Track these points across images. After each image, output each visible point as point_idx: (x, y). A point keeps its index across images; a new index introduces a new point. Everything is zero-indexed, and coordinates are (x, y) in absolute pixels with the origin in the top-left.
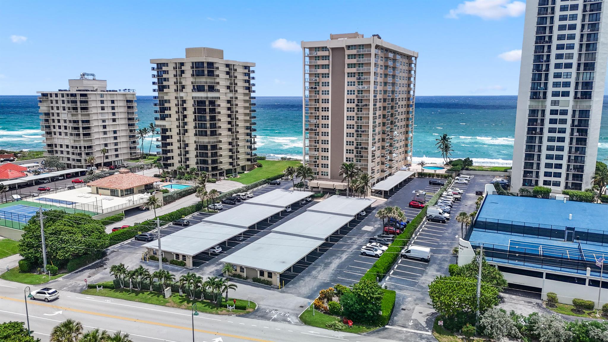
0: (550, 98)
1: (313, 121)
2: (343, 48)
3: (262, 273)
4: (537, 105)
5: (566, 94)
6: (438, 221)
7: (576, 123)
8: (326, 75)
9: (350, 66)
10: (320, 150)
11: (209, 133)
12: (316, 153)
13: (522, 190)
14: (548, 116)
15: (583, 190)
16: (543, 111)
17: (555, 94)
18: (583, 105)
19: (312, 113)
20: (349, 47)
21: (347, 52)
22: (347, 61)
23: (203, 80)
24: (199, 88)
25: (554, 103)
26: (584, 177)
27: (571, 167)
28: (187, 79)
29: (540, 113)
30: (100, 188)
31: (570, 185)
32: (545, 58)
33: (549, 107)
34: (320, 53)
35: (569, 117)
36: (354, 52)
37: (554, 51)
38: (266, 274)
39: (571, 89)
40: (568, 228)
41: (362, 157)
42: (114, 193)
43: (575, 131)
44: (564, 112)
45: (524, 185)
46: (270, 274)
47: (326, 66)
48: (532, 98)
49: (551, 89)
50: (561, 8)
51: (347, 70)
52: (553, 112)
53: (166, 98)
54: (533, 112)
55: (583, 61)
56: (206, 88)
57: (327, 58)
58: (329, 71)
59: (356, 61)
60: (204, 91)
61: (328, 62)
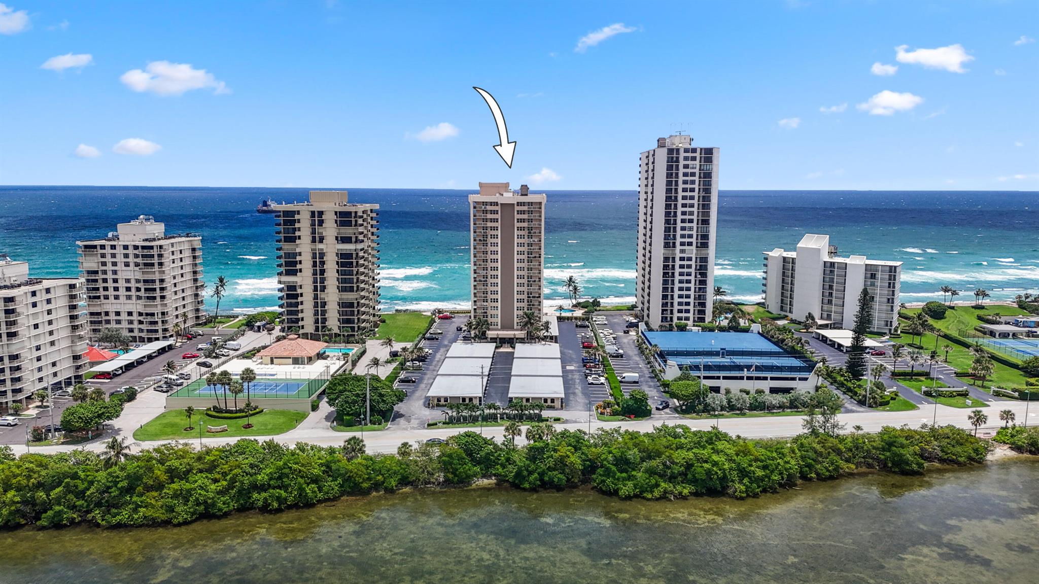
0: (678, 247)
1: (483, 273)
2: (514, 204)
3: (546, 400)
4: (669, 252)
5: (690, 244)
6: (617, 357)
7: (698, 267)
8: (496, 229)
9: (519, 221)
10: (489, 301)
11: (355, 289)
12: (485, 304)
13: (661, 326)
14: (678, 263)
15: (706, 322)
16: (674, 259)
17: (682, 244)
18: (703, 252)
19: (480, 265)
20: (519, 204)
21: (517, 208)
22: (517, 216)
23: (348, 231)
24: (346, 240)
25: (682, 251)
26: (706, 312)
27: (697, 304)
28: (327, 229)
29: (671, 259)
31: (696, 319)
32: (672, 214)
33: (678, 255)
34: (489, 208)
35: (693, 263)
36: (525, 208)
37: (680, 209)
38: (549, 401)
39: (694, 240)
40: (722, 349)
41: (533, 305)
43: (698, 274)
44: (690, 259)
45: (662, 321)
46: (553, 400)
47: (496, 220)
48: (665, 247)
49: (679, 240)
51: (517, 225)
52: (682, 259)
53: (298, 250)
54: (666, 259)
55: (700, 218)
56: (354, 240)
57: (496, 212)
58: (498, 224)
59: (525, 216)
60: (351, 242)
61: (498, 216)
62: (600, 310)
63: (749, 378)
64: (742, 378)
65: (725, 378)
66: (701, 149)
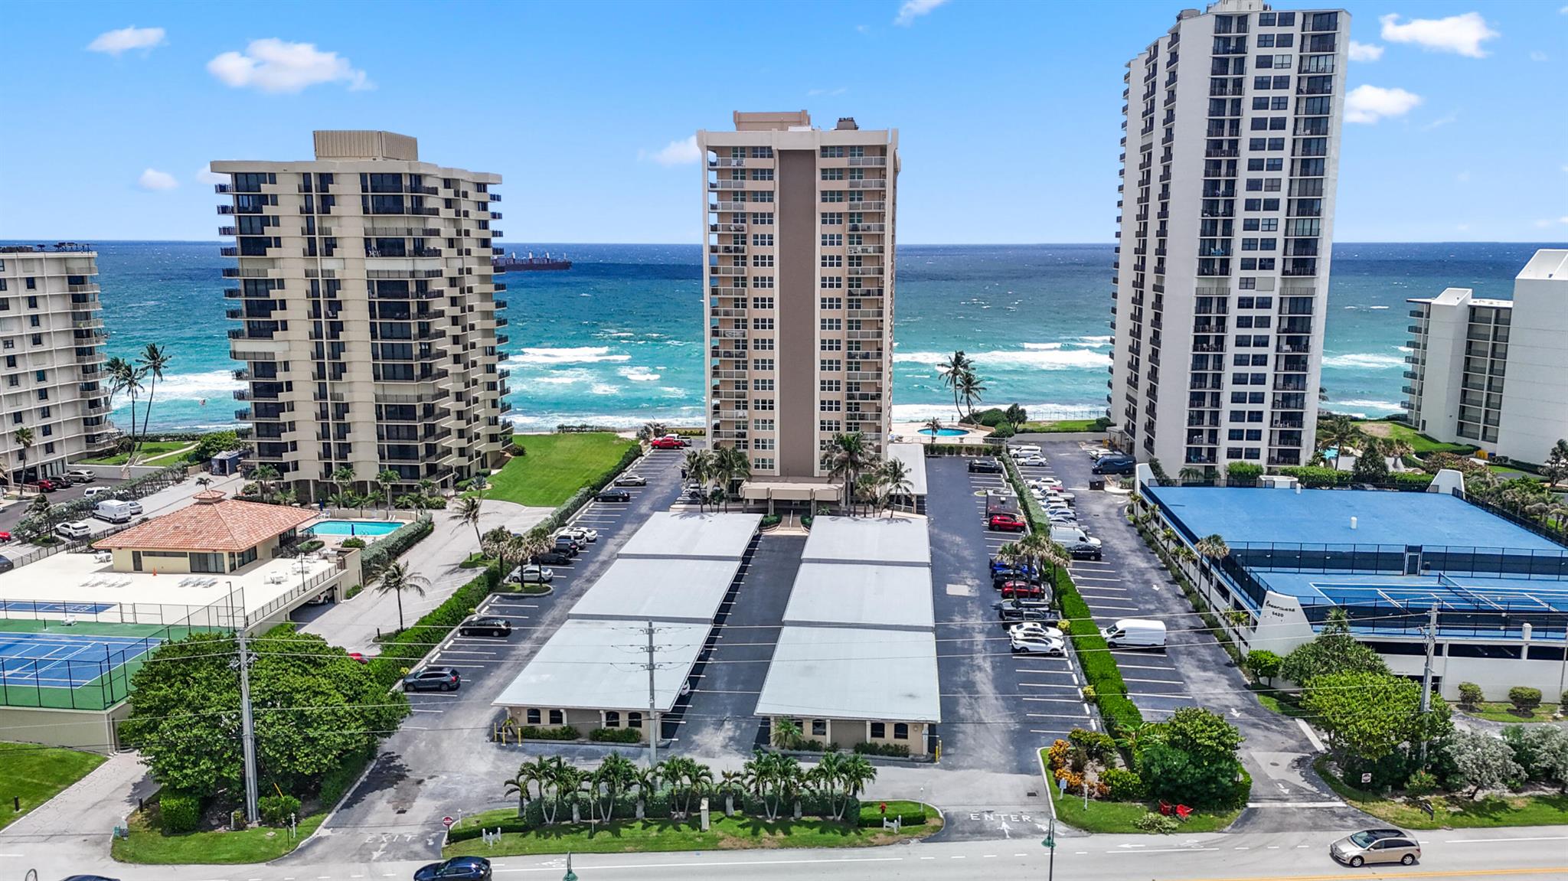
0: (1237, 272)
1: (734, 333)
2: (813, 151)
3: (878, 728)
4: (1211, 287)
5: (1266, 265)
6: (1087, 557)
7: (1285, 325)
8: (766, 218)
9: (829, 196)
10: (751, 405)
11: (417, 371)
12: (741, 413)
13: (1186, 472)
14: (1234, 312)
15: (1303, 464)
16: (1223, 302)
17: (1248, 265)
18: (1300, 286)
19: (727, 313)
20: (827, 151)
21: (822, 163)
22: (821, 185)
23: (395, 226)
24: (389, 247)
25: (1246, 283)
26: (1304, 437)
27: (1278, 418)
28: (344, 221)
29: (1215, 304)
30: (145, 554)
31: (1275, 455)
32: (1222, 187)
33: (1235, 293)
34: (749, 163)
35: (1273, 313)
36: (842, 162)
37: (1244, 175)
38: (889, 731)
39: (1277, 254)
40: (1410, 549)
41: (862, 417)
42: (202, 563)
43: (1283, 342)
44: (1265, 303)
45: (1188, 460)
46: (901, 729)
47: (766, 196)
48: (1201, 272)
49: (1238, 254)
50: (1256, 82)
51: (821, 207)
52: (1245, 303)
53: (272, 274)
54: (1203, 303)
55: (1295, 197)
56: (409, 246)
57: (766, 174)
58: (773, 207)
59: (843, 185)
60: (403, 255)
61: (772, 185)
62: (1024, 431)
63: (1536, 653)
64: (1514, 652)
65: (1457, 651)
66: (1305, 16)
